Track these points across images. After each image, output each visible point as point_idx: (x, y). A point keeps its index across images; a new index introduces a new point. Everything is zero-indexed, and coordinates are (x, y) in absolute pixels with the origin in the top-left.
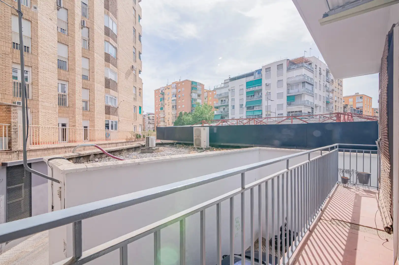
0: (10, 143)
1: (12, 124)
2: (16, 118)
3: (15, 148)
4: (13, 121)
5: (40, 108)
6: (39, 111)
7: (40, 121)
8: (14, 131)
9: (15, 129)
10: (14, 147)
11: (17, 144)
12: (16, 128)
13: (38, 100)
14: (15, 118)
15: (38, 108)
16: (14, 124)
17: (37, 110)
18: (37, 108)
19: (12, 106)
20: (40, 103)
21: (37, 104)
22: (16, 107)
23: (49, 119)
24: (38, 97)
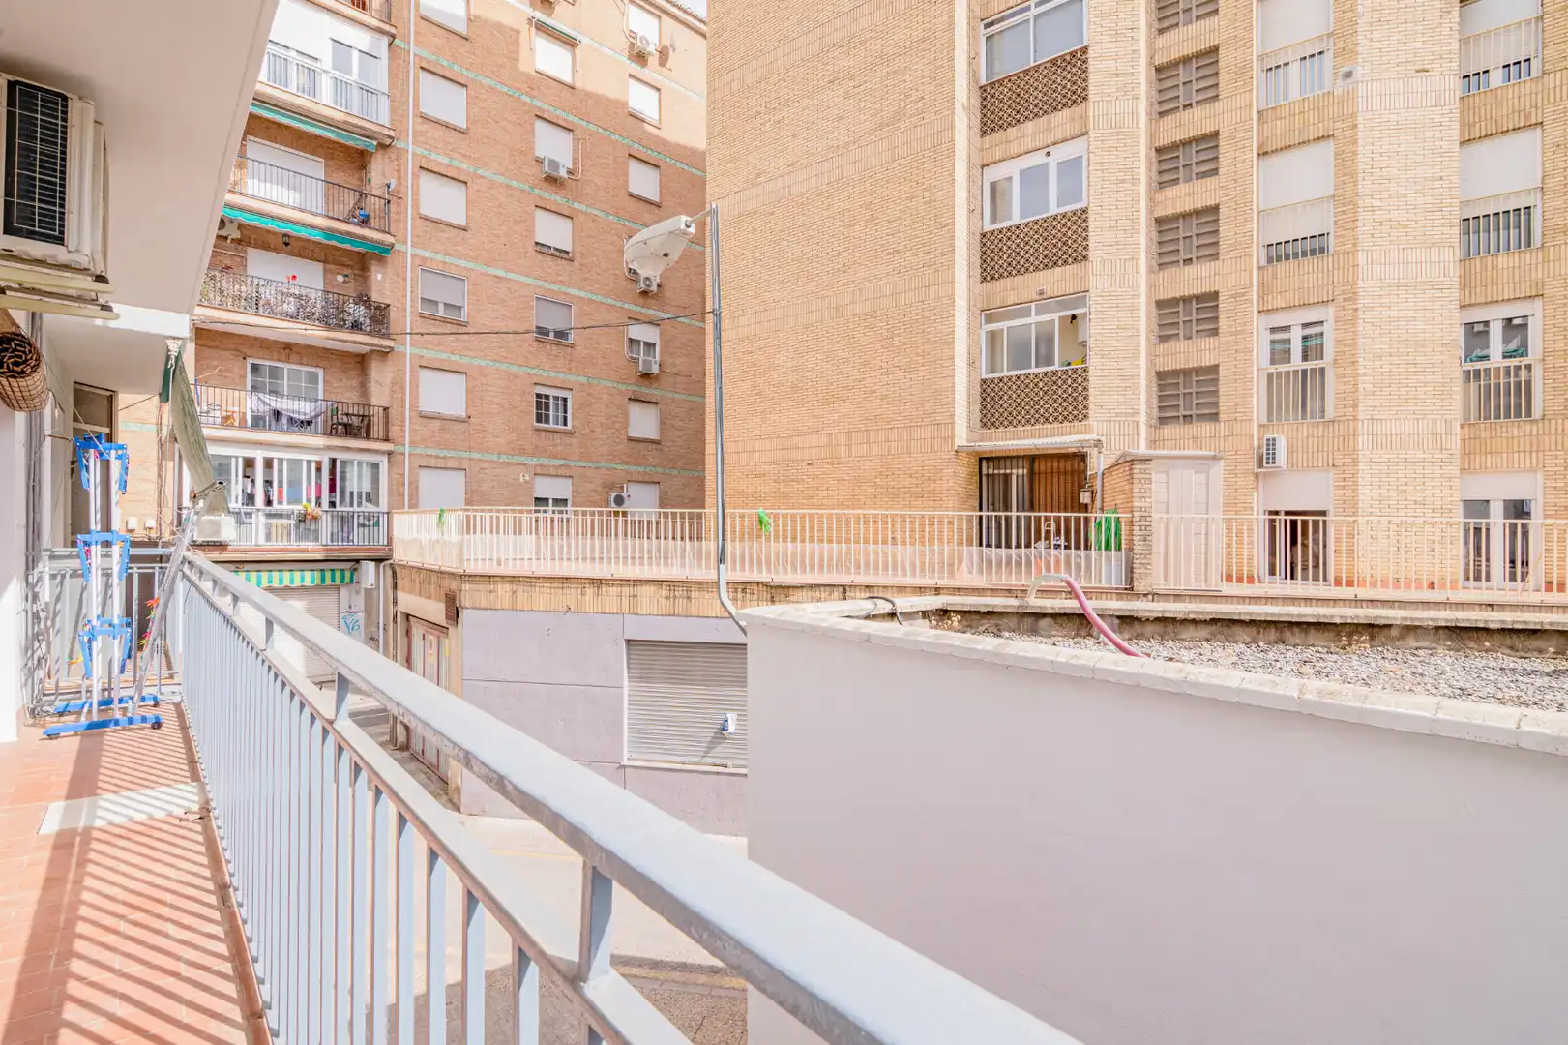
0: (1130, 570)
1: (1135, 514)
2: (1149, 495)
3: (1143, 584)
4: (1140, 504)
5: (1360, 448)
6: (1358, 458)
7: (1361, 497)
8: (1141, 533)
9: (1143, 528)
10: (1140, 580)
11: (1148, 571)
12: (1146, 526)
13: (1355, 419)
14: (1145, 495)
15: (1354, 450)
16: (1139, 513)
17: (1352, 456)
18: (1351, 448)
19: (1135, 462)
20: (1363, 428)
21: (1352, 433)
22: (1147, 462)
23: (1410, 488)
24: (1355, 406)
